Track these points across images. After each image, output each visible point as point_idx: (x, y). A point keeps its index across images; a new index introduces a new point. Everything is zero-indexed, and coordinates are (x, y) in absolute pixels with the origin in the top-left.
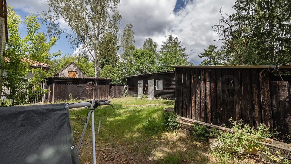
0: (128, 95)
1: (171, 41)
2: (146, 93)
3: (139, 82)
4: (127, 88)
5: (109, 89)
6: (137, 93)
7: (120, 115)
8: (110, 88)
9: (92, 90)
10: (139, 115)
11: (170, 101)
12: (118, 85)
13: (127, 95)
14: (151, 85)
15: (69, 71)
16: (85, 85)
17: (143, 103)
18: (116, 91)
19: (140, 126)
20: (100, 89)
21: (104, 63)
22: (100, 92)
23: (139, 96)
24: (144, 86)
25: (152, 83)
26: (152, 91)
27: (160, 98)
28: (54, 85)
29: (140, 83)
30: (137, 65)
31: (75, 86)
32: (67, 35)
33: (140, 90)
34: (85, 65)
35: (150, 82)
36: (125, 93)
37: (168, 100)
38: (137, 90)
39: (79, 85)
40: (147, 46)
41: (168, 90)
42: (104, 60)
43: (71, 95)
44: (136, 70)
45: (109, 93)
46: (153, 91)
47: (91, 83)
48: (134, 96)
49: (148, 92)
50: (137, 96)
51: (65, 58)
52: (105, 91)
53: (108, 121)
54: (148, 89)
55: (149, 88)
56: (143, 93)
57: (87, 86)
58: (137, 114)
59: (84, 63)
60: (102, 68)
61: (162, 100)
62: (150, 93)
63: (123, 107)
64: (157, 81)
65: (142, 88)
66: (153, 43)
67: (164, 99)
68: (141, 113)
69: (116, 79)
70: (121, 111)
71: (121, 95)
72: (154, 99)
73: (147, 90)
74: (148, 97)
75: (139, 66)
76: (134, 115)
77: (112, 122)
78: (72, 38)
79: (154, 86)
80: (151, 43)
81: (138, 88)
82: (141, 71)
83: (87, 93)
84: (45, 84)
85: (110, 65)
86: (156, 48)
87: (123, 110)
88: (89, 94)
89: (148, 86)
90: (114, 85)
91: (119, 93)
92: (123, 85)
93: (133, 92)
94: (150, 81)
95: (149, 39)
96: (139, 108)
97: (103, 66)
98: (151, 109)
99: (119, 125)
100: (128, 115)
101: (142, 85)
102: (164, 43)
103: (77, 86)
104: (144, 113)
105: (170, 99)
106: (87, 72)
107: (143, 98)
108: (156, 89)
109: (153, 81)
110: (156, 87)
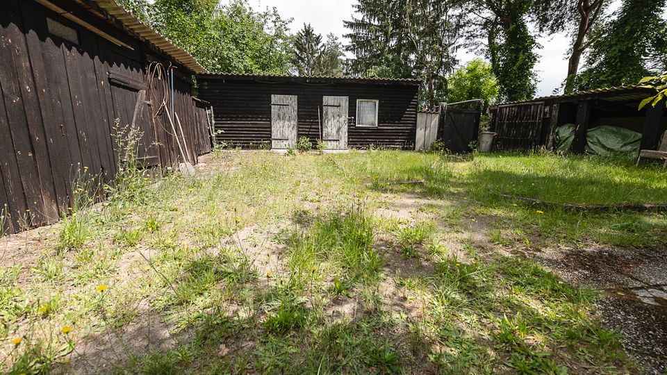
2: (313, 135)
3: (275, 98)
5: (193, 117)
6: (267, 138)
9: (161, 112)
14: (334, 113)
20: (178, 114)
23: (278, 144)
24: (303, 114)
25: (338, 106)
26: (339, 129)
27: (369, 147)
29: (284, 102)
33: (284, 126)
35: (330, 103)
39: (118, 73)
47: (159, 69)
49: (322, 132)
54: (321, 124)
56: (298, 134)
62: (327, 135)
64: (358, 102)
71: (207, 143)
73: (317, 127)
79: (346, 114)
83: (152, 128)
88: (158, 135)
91: (203, 138)
101: (291, 110)
103: (110, 72)
108: (355, 123)
109: (344, 101)
110: (355, 119)
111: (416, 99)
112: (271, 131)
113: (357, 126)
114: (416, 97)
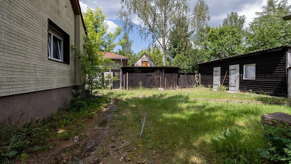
0: (201, 85)
1: (272, 8)
2: (226, 83)
3: (215, 69)
4: (198, 77)
5: (177, 78)
6: (212, 84)
7: (180, 110)
8: (179, 77)
9: (159, 79)
10: (210, 117)
11: (271, 97)
12: (187, 74)
13: (199, 85)
14: (233, 73)
15: (142, 62)
16: (152, 74)
17: (220, 97)
18: (186, 81)
19: (208, 138)
20: (168, 78)
21: (176, 52)
22: (167, 81)
23: (214, 86)
24: (222, 74)
25: (235, 70)
26: (235, 81)
27: (250, 92)
28: (127, 73)
29: (217, 70)
30: (213, 48)
31: (144, 75)
32: (137, 26)
33: (217, 79)
34: (158, 56)
35: (232, 69)
36: (196, 83)
37: (265, 96)
38: (212, 80)
39: (148, 74)
40: (229, 23)
41: (267, 80)
42: (176, 49)
43: (141, 83)
44: (211, 55)
45: (177, 82)
46: (238, 81)
47: (158, 71)
48: (207, 87)
49: (229, 82)
50: (212, 87)
51: (142, 51)
52: (173, 80)
53: (162, 117)
54: (228, 78)
55: (230, 77)
56: (221, 83)
57: (155, 75)
58: (207, 114)
59: (157, 54)
60: (173, 57)
61: (254, 95)
62: (231, 84)
63: (189, 100)
64: (244, 66)
65: (219, 77)
66: (239, 18)
67: (258, 93)
68: (213, 114)
69: (186, 67)
70: (184, 105)
71: (191, 85)
72: (239, 92)
73: (227, 80)
74: (228, 90)
75: (215, 49)
76: (202, 114)
77: (167, 119)
78: (142, 29)
79: (238, 73)
80: (236, 18)
81: (214, 77)
82: (219, 55)
83: (155, 81)
84: (121, 73)
85: (181, 54)
86: (244, 24)
87: (188, 105)
88: (157, 83)
89: (228, 74)
90: (183, 74)
91: (189, 83)
92: (194, 74)
93: (207, 82)
94: (231, 67)
95: (232, 13)
96: (212, 103)
97: (174, 55)
98: (233, 109)
99: (174, 128)
100: (192, 112)
101: (219, 73)
102: (257, 13)
103: (146, 74)
104: (218, 113)
105: (271, 95)
106: (160, 63)
107: (221, 89)
108: (243, 77)
109: (237, 67)
110: (243, 76)
111: (283, 59)
112: (213, 81)
113: (244, 79)
114: (283, 58)
